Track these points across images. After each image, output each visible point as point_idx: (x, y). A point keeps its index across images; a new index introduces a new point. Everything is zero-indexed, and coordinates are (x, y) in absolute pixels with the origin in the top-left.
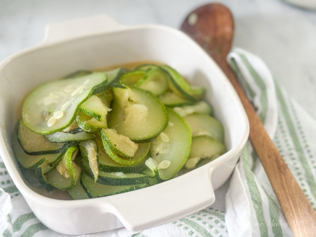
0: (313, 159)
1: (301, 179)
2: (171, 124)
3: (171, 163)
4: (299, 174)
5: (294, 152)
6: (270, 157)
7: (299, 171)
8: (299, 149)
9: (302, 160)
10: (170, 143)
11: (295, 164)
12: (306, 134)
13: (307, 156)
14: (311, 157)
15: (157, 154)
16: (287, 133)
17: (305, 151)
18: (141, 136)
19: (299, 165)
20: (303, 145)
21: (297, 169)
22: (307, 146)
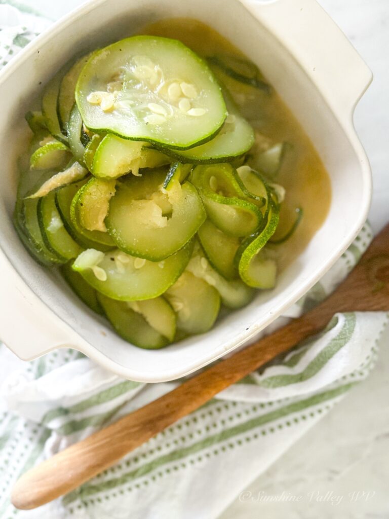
0: (213, 456)
1: (176, 442)
2: (161, 265)
3: (105, 282)
4: (183, 439)
5: (220, 428)
6: (168, 406)
7: (188, 439)
8: (224, 435)
9: (208, 441)
10: (135, 270)
11: (199, 432)
12: (254, 442)
13: (217, 446)
14: (216, 452)
15: (113, 259)
16: (253, 415)
17: (225, 443)
18: (115, 233)
19: (197, 438)
20: (233, 440)
21: (191, 436)
22: (231, 446)
